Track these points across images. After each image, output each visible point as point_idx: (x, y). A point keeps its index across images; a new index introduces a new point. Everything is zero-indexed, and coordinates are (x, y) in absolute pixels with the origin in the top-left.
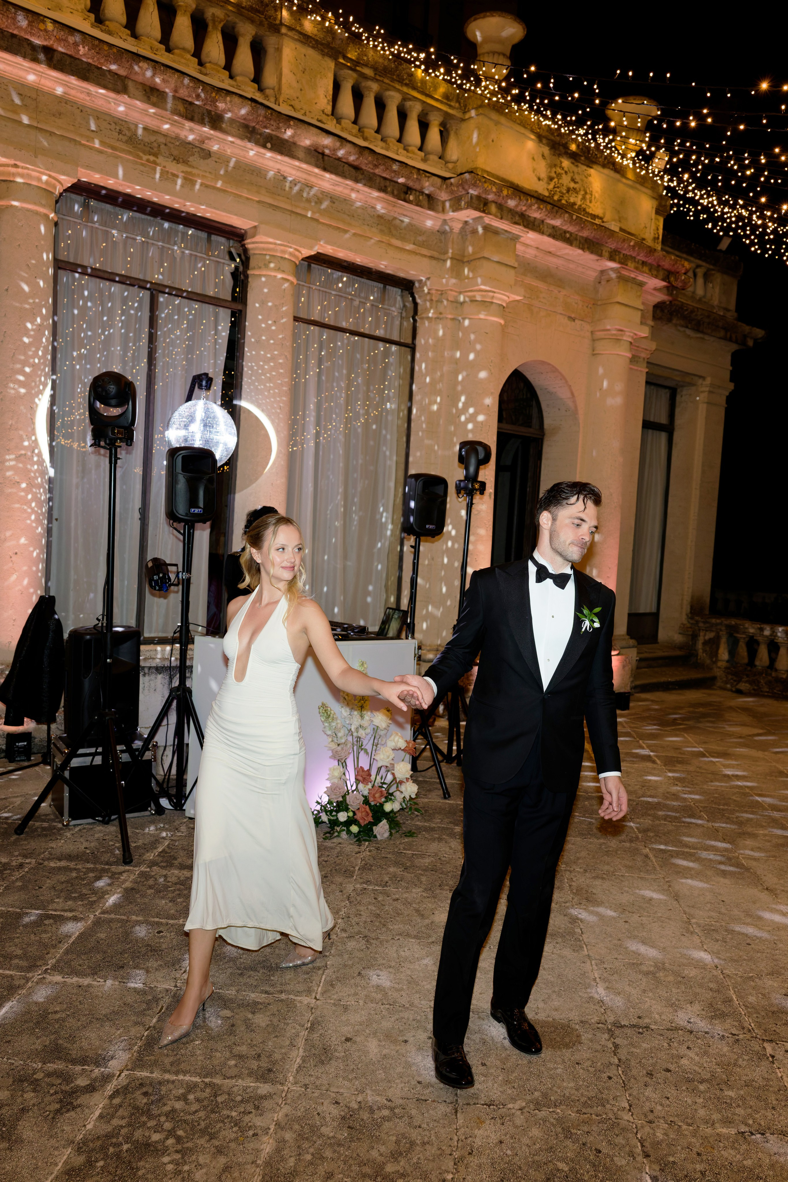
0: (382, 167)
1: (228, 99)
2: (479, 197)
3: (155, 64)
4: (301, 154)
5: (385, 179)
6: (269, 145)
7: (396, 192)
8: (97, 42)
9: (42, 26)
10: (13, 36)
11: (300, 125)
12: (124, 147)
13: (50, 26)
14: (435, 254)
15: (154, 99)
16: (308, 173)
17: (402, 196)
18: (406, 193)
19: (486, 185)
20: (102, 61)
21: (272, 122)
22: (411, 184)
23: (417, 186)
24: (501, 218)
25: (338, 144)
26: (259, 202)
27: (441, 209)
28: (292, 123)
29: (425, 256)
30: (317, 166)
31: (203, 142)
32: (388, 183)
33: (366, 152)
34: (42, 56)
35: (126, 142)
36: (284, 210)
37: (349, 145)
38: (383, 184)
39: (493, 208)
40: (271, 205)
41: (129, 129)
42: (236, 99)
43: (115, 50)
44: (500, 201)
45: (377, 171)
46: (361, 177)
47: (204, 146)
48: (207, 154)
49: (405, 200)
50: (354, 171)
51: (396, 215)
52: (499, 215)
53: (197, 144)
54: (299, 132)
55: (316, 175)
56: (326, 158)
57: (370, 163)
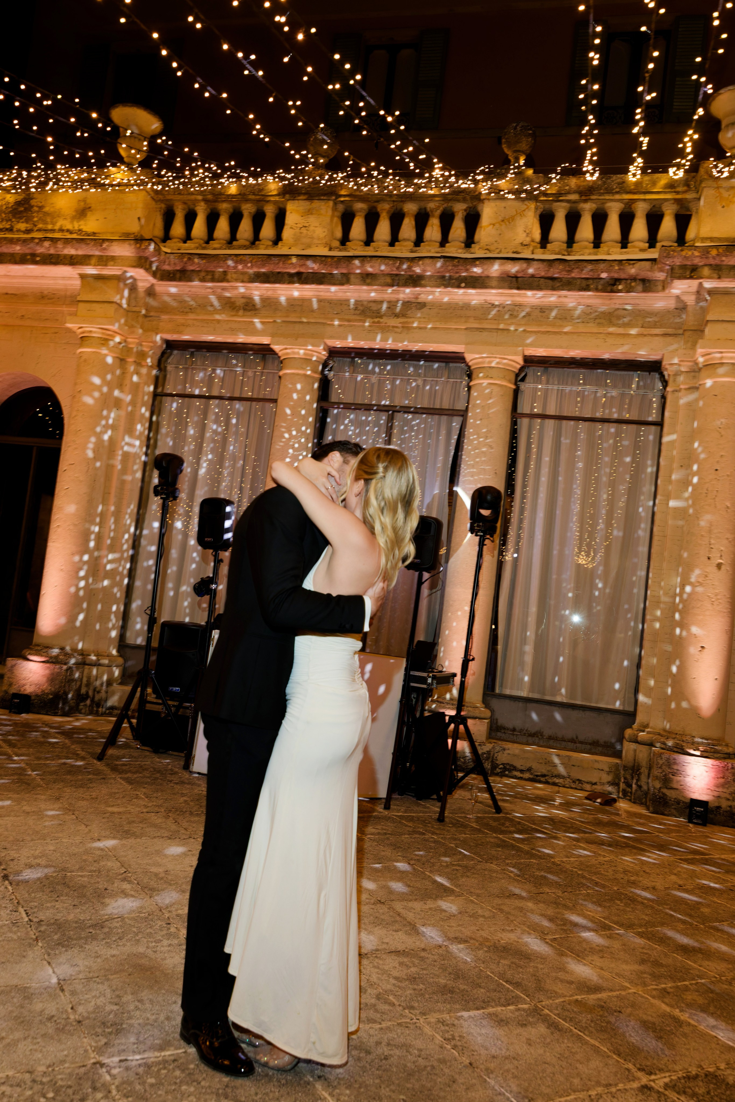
0: (576, 271)
1: (421, 262)
2: (683, 267)
3: (363, 258)
4: (494, 283)
5: (587, 279)
6: (463, 285)
7: (600, 287)
8: (323, 259)
9: (289, 262)
10: (279, 273)
11: (485, 261)
12: (358, 318)
13: (294, 260)
14: (670, 331)
15: (368, 281)
16: (512, 295)
17: (609, 288)
18: (614, 285)
19: (684, 253)
20: (329, 268)
21: (460, 267)
22: (616, 276)
23: (623, 276)
24: (719, 278)
25: (525, 265)
26: (466, 329)
27: (660, 288)
28: (478, 263)
29: (657, 335)
30: (511, 288)
31: (417, 298)
32: (591, 281)
33: (556, 263)
34: (295, 279)
35: (360, 314)
36: (490, 330)
37: (535, 262)
38: (584, 283)
39: (706, 271)
40: (477, 329)
41: (362, 305)
42: (427, 261)
43: (335, 259)
44: (712, 261)
45: (573, 275)
46: (558, 284)
47: (419, 300)
48: (422, 305)
49: (612, 291)
50: (550, 281)
51: (617, 306)
52: (715, 275)
53: (414, 300)
54: (485, 267)
55: (519, 295)
56: (520, 279)
57: (562, 271)
